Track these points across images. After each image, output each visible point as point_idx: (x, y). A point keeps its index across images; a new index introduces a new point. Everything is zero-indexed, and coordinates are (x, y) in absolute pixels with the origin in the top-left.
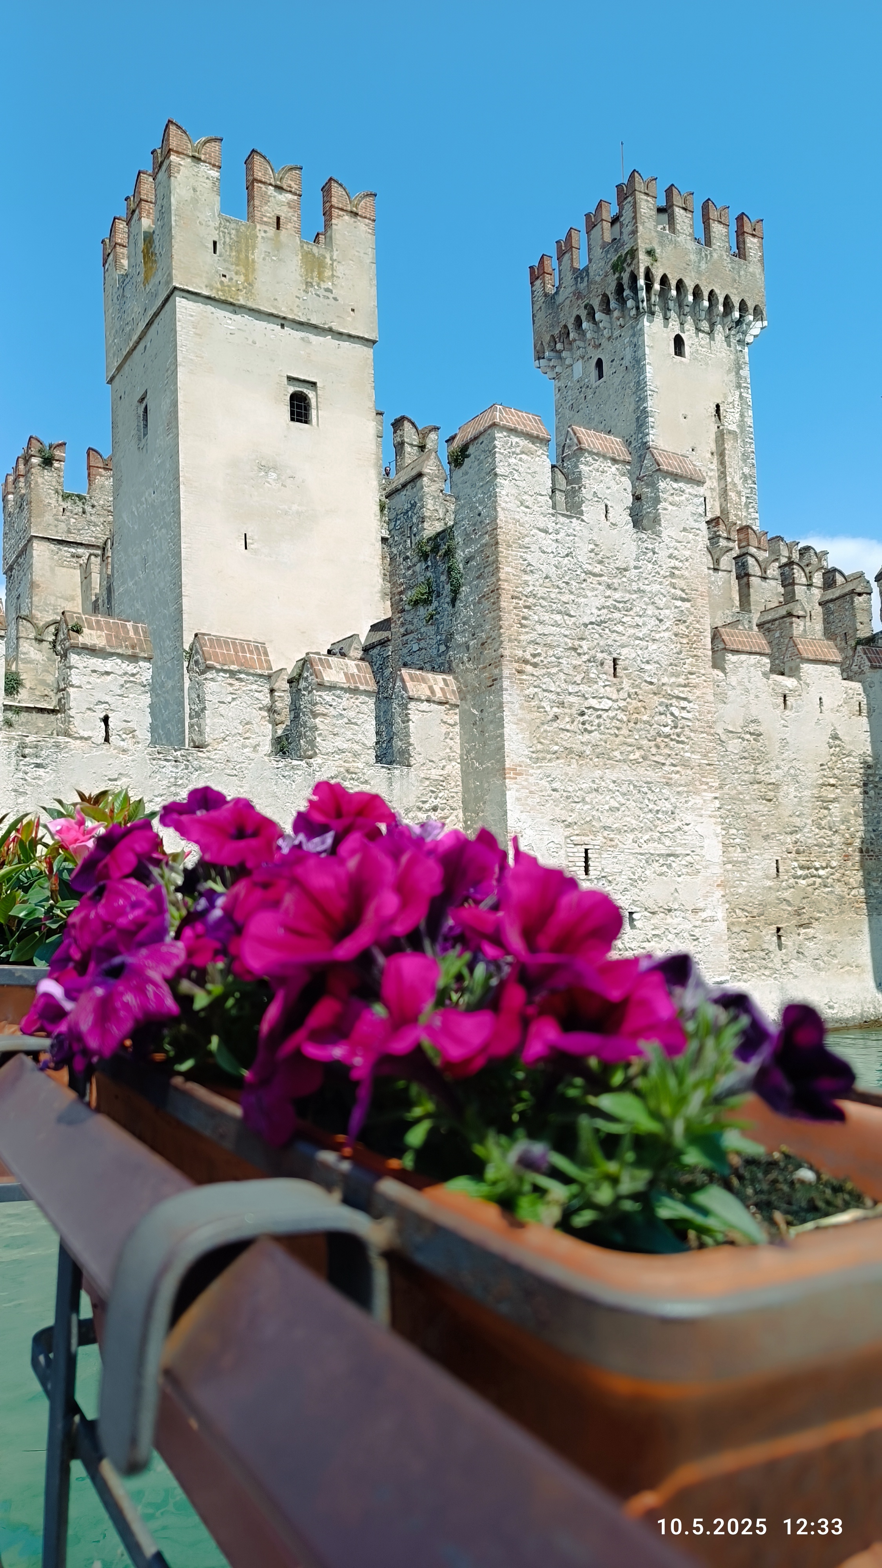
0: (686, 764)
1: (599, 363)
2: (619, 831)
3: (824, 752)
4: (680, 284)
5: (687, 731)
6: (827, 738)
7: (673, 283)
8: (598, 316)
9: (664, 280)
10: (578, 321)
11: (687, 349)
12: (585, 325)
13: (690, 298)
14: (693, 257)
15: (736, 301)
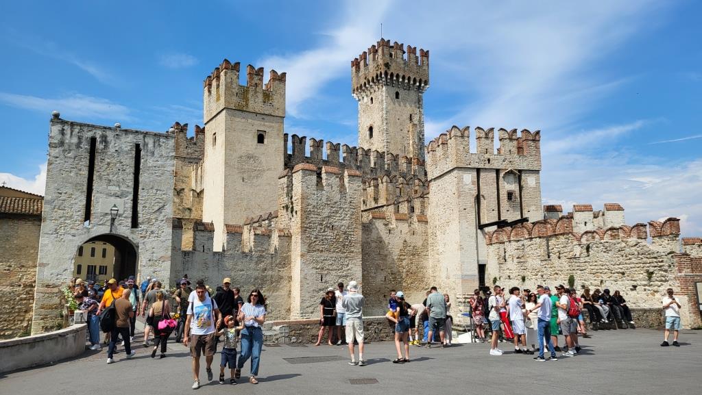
0: (352, 252)
1: (372, 99)
2: (332, 270)
3: (401, 245)
4: (398, 76)
5: (353, 244)
6: (402, 242)
7: (395, 75)
8: (371, 84)
9: (392, 75)
10: (365, 83)
11: (400, 97)
12: (367, 86)
13: (401, 80)
14: (402, 66)
15: (418, 79)
